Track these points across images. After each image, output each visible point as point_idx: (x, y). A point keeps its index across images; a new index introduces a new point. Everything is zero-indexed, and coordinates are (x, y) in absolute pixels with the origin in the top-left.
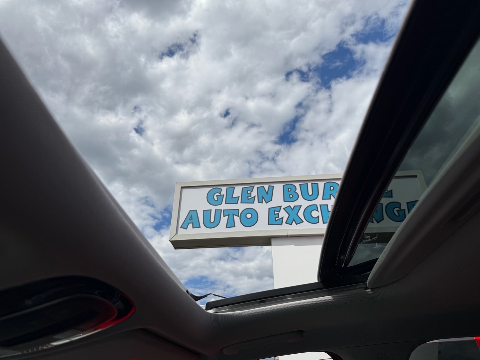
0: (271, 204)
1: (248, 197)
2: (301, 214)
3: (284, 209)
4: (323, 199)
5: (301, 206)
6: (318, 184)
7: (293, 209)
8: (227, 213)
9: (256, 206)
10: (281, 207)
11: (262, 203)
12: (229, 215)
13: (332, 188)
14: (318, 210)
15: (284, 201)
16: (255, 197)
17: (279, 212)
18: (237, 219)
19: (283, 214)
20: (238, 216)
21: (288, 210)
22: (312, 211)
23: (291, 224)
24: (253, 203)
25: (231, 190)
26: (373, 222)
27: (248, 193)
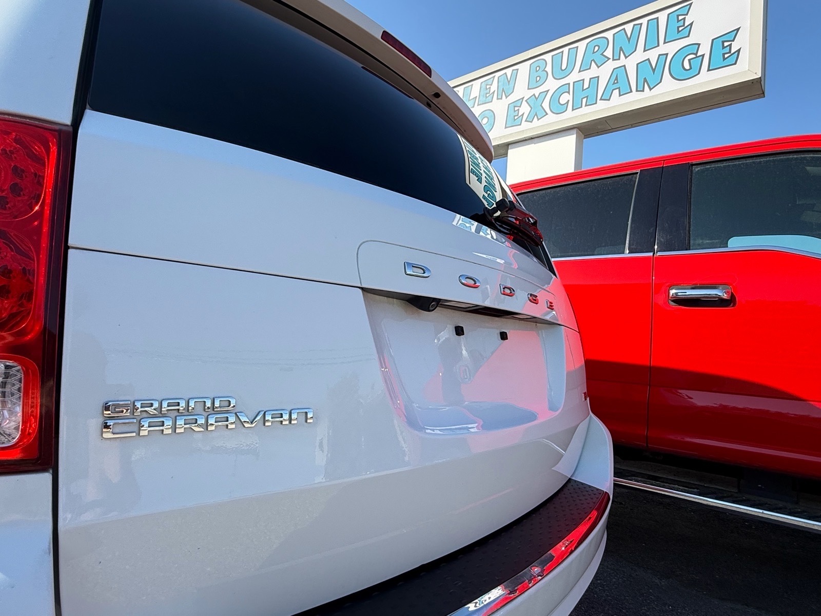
0: (513, 98)
1: (487, 93)
2: (546, 104)
3: (526, 101)
4: (580, 71)
5: (548, 91)
6: (577, 47)
7: (537, 99)
9: (494, 105)
10: (523, 98)
11: (501, 99)
13: (597, 48)
14: (569, 94)
15: (528, 89)
16: (494, 92)
17: (520, 106)
19: (525, 109)
21: (531, 102)
22: (562, 94)
23: (531, 122)
24: (492, 101)
26: (643, 91)
27: (487, 89)
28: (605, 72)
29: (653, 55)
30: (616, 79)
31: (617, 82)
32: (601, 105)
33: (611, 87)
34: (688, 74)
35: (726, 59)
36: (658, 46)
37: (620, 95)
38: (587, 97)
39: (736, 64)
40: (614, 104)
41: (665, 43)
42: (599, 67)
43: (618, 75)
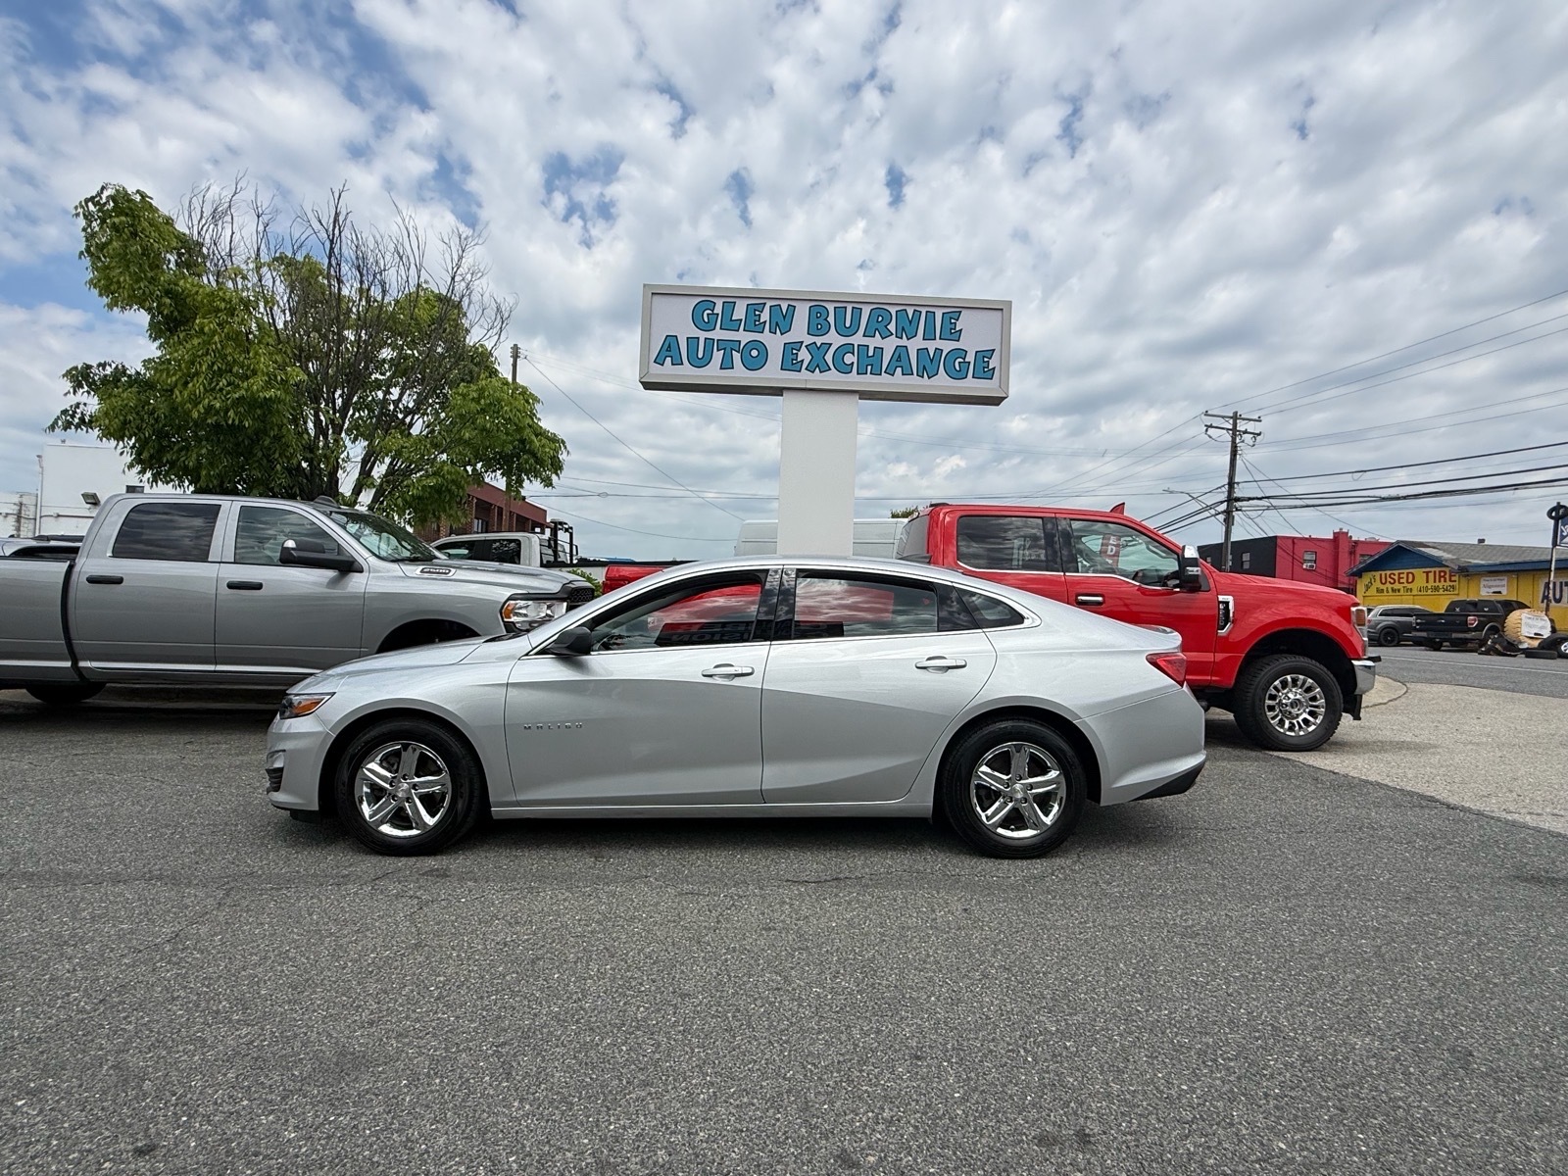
0: (789, 337)
1: (755, 321)
2: (829, 357)
3: (806, 346)
4: (864, 336)
5: (831, 344)
6: (861, 309)
7: (818, 348)
8: (722, 345)
9: (766, 337)
10: (802, 342)
11: (775, 333)
12: (725, 349)
13: (880, 319)
14: (853, 354)
15: (808, 334)
16: (765, 322)
17: (799, 350)
18: (736, 356)
19: (804, 355)
20: (738, 352)
21: (812, 350)
22: (846, 353)
23: (813, 372)
24: (762, 332)
25: (729, 306)
26: (923, 377)
27: (755, 315)
28: (890, 345)
29: (931, 346)
30: (899, 356)
31: (900, 361)
32: (885, 378)
33: (895, 363)
34: (959, 375)
35: (985, 373)
36: (935, 339)
37: (903, 374)
38: (872, 365)
39: (991, 379)
40: (899, 382)
41: (940, 339)
42: (883, 338)
43: (900, 354)
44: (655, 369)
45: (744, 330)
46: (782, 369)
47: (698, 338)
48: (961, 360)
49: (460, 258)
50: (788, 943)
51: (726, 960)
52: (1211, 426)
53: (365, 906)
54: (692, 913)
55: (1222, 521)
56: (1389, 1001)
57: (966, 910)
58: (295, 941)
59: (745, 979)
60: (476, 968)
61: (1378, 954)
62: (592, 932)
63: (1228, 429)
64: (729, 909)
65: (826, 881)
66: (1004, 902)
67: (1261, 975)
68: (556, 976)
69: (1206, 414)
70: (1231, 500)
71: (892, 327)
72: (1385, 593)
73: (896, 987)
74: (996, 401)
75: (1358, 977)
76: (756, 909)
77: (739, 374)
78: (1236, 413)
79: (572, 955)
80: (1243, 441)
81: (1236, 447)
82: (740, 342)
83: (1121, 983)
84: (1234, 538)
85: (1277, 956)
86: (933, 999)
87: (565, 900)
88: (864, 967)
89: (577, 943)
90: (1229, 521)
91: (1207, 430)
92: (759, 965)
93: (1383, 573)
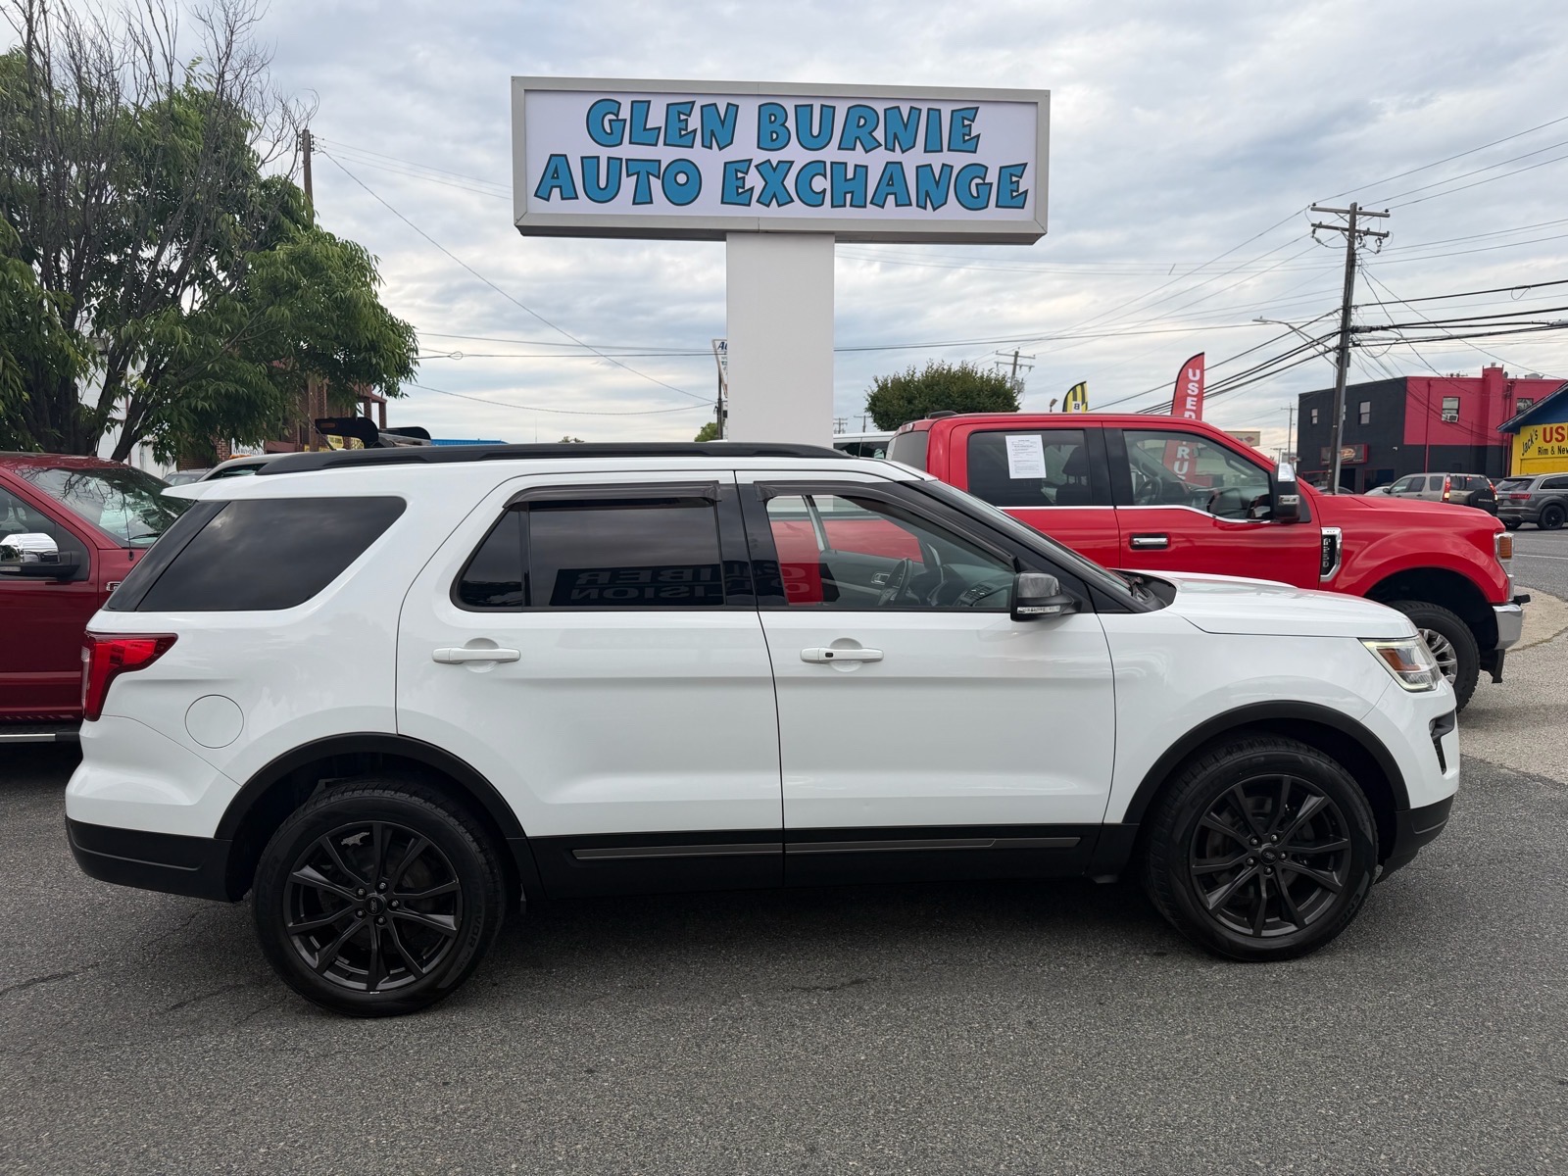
0: (732, 153)
1: (680, 130)
2: (790, 183)
3: (757, 167)
4: (839, 148)
5: (792, 163)
6: (834, 108)
7: (774, 169)
8: (634, 168)
9: (697, 154)
10: (750, 161)
11: (711, 148)
13: (862, 122)
14: (826, 178)
15: (759, 147)
16: (695, 131)
17: (746, 173)
18: (656, 184)
19: (754, 180)
20: (659, 178)
21: (765, 168)
22: (813, 177)
23: (768, 206)
24: (692, 147)
25: (641, 108)
26: (925, 208)
27: (680, 121)
28: (876, 162)
29: (936, 161)
30: (891, 178)
31: (892, 185)
32: (871, 212)
33: (884, 189)
34: (976, 203)
35: (1014, 199)
36: (941, 151)
37: (897, 205)
38: (852, 193)
39: (1023, 207)
40: (891, 215)
41: (949, 150)
42: (867, 152)
43: (893, 175)
44: (538, 206)
45: (665, 144)
46: (722, 202)
47: (598, 158)
48: (980, 181)
49: (229, 44)
50: (808, 1091)
51: (732, 1125)
52: (1320, 226)
53: (234, 1069)
54: (675, 1051)
55: (1333, 360)
56: (1557, 1129)
57: (1030, 1022)
58: (152, 1134)
59: (760, 1153)
60: (405, 1162)
61: (1543, 1058)
62: (550, 1092)
63: (1346, 230)
64: (724, 1042)
65: (843, 985)
66: (1079, 1005)
67: (1403, 1099)
68: (514, 1166)
69: (1314, 208)
70: (1347, 330)
71: (879, 134)
72: (1550, 455)
73: (954, 1152)
74: (1029, 239)
75: (1521, 1094)
76: (759, 1039)
77: (661, 210)
78: (1354, 205)
79: (528, 1131)
80: (1364, 246)
81: (1354, 254)
82: (659, 161)
83: (1234, 1126)
84: (1347, 384)
85: (1422, 1069)
86: (1002, 1167)
87: (503, 1041)
88: (910, 1123)
89: (532, 1110)
90: (1343, 361)
91: (1314, 232)
92: (774, 1130)
93: (1548, 427)
